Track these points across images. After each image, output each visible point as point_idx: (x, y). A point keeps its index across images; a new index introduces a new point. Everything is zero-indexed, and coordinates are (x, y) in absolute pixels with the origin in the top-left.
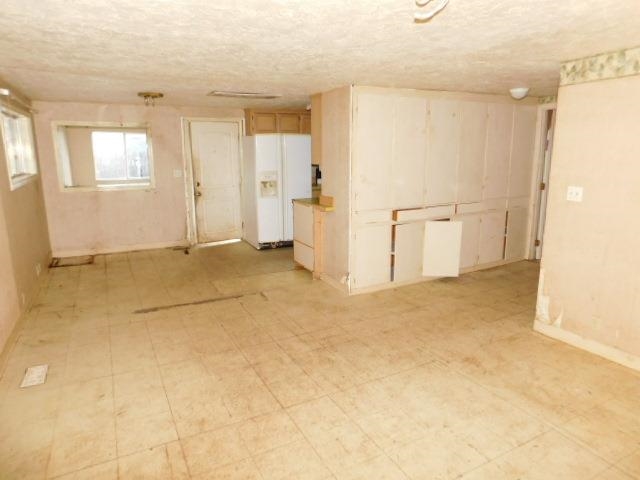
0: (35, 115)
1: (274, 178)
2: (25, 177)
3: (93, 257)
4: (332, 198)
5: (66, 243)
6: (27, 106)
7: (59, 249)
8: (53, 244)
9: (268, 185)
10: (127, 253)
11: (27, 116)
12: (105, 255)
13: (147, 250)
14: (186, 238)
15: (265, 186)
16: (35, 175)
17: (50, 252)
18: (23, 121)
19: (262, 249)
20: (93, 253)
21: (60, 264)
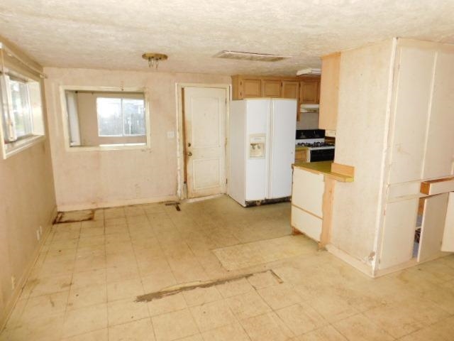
0: (45, 80)
1: (262, 140)
2: (33, 138)
3: (93, 211)
4: (353, 168)
5: (70, 199)
6: (38, 71)
7: (63, 204)
8: (58, 199)
9: (256, 146)
10: (123, 207)
11: (37, 81)
12: (104, 209)
13: (142, 205)
14: (176, 193)
15: (254, 148)
16: (42, 137)
17: (56, 206)
18: (34, 86)
19: (247, 207)
20: (94, 207)
21: (64, 219)
